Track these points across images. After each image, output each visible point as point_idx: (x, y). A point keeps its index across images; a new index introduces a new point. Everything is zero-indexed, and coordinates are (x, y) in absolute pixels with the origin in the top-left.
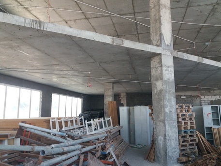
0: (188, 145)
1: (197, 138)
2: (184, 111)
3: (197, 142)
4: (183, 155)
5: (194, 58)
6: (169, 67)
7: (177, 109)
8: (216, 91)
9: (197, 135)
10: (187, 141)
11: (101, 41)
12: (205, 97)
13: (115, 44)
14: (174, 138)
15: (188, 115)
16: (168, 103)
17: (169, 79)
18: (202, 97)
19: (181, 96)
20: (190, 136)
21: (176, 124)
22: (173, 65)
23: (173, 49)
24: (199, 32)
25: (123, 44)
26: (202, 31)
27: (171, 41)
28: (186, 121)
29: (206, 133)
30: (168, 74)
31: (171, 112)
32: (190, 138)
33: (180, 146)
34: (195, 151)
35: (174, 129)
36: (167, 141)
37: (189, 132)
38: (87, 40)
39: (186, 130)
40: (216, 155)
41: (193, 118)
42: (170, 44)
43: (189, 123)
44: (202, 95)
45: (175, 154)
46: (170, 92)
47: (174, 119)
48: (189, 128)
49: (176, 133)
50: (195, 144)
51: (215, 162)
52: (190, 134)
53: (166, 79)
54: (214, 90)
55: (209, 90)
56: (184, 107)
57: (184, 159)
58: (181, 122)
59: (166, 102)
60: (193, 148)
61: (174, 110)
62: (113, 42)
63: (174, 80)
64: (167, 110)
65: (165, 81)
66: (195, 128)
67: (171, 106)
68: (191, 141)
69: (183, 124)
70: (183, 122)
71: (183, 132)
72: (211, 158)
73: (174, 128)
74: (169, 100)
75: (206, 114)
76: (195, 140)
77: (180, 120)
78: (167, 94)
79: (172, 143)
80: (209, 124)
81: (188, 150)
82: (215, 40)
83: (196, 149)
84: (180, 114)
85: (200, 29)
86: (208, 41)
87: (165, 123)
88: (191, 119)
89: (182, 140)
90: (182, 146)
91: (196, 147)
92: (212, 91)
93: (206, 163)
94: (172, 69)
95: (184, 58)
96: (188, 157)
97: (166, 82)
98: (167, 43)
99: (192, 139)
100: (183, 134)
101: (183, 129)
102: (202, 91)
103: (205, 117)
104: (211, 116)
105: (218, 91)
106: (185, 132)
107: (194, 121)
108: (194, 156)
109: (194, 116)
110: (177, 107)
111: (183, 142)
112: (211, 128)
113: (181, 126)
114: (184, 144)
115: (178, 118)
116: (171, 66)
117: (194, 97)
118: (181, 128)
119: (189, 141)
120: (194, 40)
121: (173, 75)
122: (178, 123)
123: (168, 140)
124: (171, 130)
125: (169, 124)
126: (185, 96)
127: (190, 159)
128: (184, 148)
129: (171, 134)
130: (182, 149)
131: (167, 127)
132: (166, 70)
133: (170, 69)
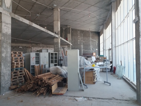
0: (18, 78)
1: (24, 73)
2: (17, 56)
3: (24, 75)
4: (14, 84)
5: (27, 22)
6: (7, 24)
7: (12, 54)
9: (25, 71)
10: (18, 75)
12: (35, 48)
14: (7, 74)
15: (19, 58)
16: (4, 50)
17: (7, 33)
18: (32, 48)
19: (19, 46)
20: (20, 72)
21: (10, 65)
22: (11, 23)
23: (11, 12)
24: (33, 6)
26: (35, 6)
27: (11, 5)
28: (18, 62)
29: (31, 69)
30: (6, 29)
31: (6, 57)
32: (19, 73)
33: (12, 79)
34: (22, 80)
35: (8, 68)
37: (19, 69)
39: (18, 68)
40: (33, 81)
41: (23, 61)
42: (10, 7)
43: (20, 64)
44: (33, 46)
45: (8, 84)
46: (7, 42)
47: (8, 61)
48: (19, 66)
49: (9, 71)
50: (23, 77)
51: (32, 85)
52: (19, 70)
53: (4, 32)
54: (39, 44)
55: (37, 44)
56: (17, 53)
57: (14, 87)
58: (14, 63)
59: (3, 49)
60: (21, 79)
61: (9, 55)
63: (10, 34)
64: (3, 55)
65: (4, 34)
66: (24, 66)
67: (7, 52)
68: (20, 75)
69: (15, 64)
70: (16, 63)
71: (15, 69)
72: (30, 84)
73: (8, 67)
74: (6, 48)
75: (32, 57)
76: (23, 74)
77: (13, 62)
78: (4, 44)
79: (6, 78)
80: (33, 63)
81: (18, 81)
82: (42, 14)
83: (23, 79)
84: (14, 58)
85: (34, 4)
86: (38, 14)
87: (1, 64)
88: (21, 61)
89: (14, 75)
90: (13, 79)
91: (24, 78)
92: (39, 45)
93: (27, 87)
94: (10, 26)
95: (20, 20)
96: (17, 85)
97: (4, 35)
98: (7, 6)
99: (21, 73)
100: (15, 71)
102: (33, 44)
103: (31, 59)
104: (35, 59)
105: (42, 45)
106: (16, 70)
107: (23, 62)
108: (21, 84)
109: (24, 59)
110: (12, 53)
111: (14, 76)
112: (34, 66)
113: (14, 66)
114: (15, 77)
115: (12, 60)
116: (9, 24)
117: (27, 47)
118: (14, 67)
119: (19, 75)
120: (30, 11)
121: (10, 30)
122: (11, 64)
123: (3, 76)
124: (5, 69)
125: (4, 65)
126: (22, 46)
127: (18, 86)
128: (15, 80)
129: (6, 72)
130: (13, 80)
131: (2, 67)
132: (5, 26)
133: (8, 25)
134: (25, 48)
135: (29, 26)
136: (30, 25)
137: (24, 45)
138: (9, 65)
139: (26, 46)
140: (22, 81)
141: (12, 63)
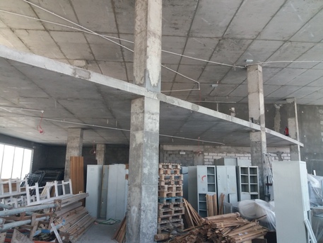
0: (171, 218)
1: (183, 209)
2: (169, 172)
3: (183, 213)
4: (163, 231)
5: (187, 105)
6: (153, 114)
7: (160, 169)
8: (223, 147)
9: (184, 204)
10: (170, 213)
11: (56, 70)
12: (210, 154)
13: (77, 76)
14: (151, 208)
15: (173, 177)
16: (147, 162)
17: (152, 130)
18: (205, 154)
19: (180, 151)
20: (175, 206)
21: (156, 189)
22: (159, 112)
23: (160, 91)
24: (203, 70)
25: (90, 78)
26: (207, 69)
28: (171, 186)
29: (198, 201)
30: (151, 123)
31: (150, 174)
32: (174, 209)
33: (160, 219)
34: (179, 225)
35: (153, 196)
36: (142, 213)
37: (173, 200)
38: (33, 67)
39: (170, 198)
40: (197, 229)
41: (181, 183)
42: (157, 84)
43: (174, 188)
44: (206, 151)
45: (152, 229)
46: (152, 146)
47: (154, 183)
48: (174, 195)
49: (155, 201)
50: (180, 217)
51: (195, 237)
52: (174, 202)
53: (148, 130)
54: (220, 145)
55: (214, 146)
56: (170, 167)
57: (163, 236)
58: (163, 187)
59: (145, 160)
60: (177, 222)
61: (155, 171)
62: (75, 74)
63: (158, 132)
64: (146, 171)
65: (147, 132)
66: (182, 195)
67: (152, 165)
68: (176, 212)
69: (166, 190)
70: (166, 186)
71: (165, 200)
72: (192, 233)
73: (153, 194)
74: (150, 158)
75: (201, 176)
76: (181, 211)
77: (163, 184)
78: (148, 150)
79: (149, 215)
80: (204, 189)
81: (171, 225)
82: (222, 82)
83: (182, 223)
84: (163, 176)
85: (205, 66)
86: (215, 83)
87: (141, 189)
88: (177, 183)
89: (163, 210)
90: (162, 219)
91: (182, 220)
92: (218, 147)
93: (185, 240)
94: (157, 118)
95: (174, 104)
96: (169, 233)
97: (148, 134)
98: (152, 83)
99: (177, 209)
100: (165, 203)
101: (165, 196)
102: (206, 147)
103: (199, 180)
104: (206, 179)
105: (226, 147)
106: (168, 201)
107: (181, 186)
108: (175, 232)
109: (182, 179)
110: (161, 166)
111: (164, 213)
112: (205, 195)
113: (163, 192)
114: (166, 216)
115: (160, 180)
116: (156, 113)
117: (195, 153)
118: (163, 195)
119: (173, 212)
120: (198, 79)
121: (158, 125)
122: (159, 189)
123: (144, 211)
124: (148, 197)
125: (146, 189)
126: (184, 151)
127: (171, 236)
128: (166, 222)
129: (148, 203)
130: (163, 223)
131: (143, 194)
132: (149, 118)
133: (154, 116)
134: (190, 156)
135: (191, 113)
136: (193, 111)
137: (190, 148)
138: (154, 189)
139: (192, 151)
140: (180, 227)
141: (160, 187)
